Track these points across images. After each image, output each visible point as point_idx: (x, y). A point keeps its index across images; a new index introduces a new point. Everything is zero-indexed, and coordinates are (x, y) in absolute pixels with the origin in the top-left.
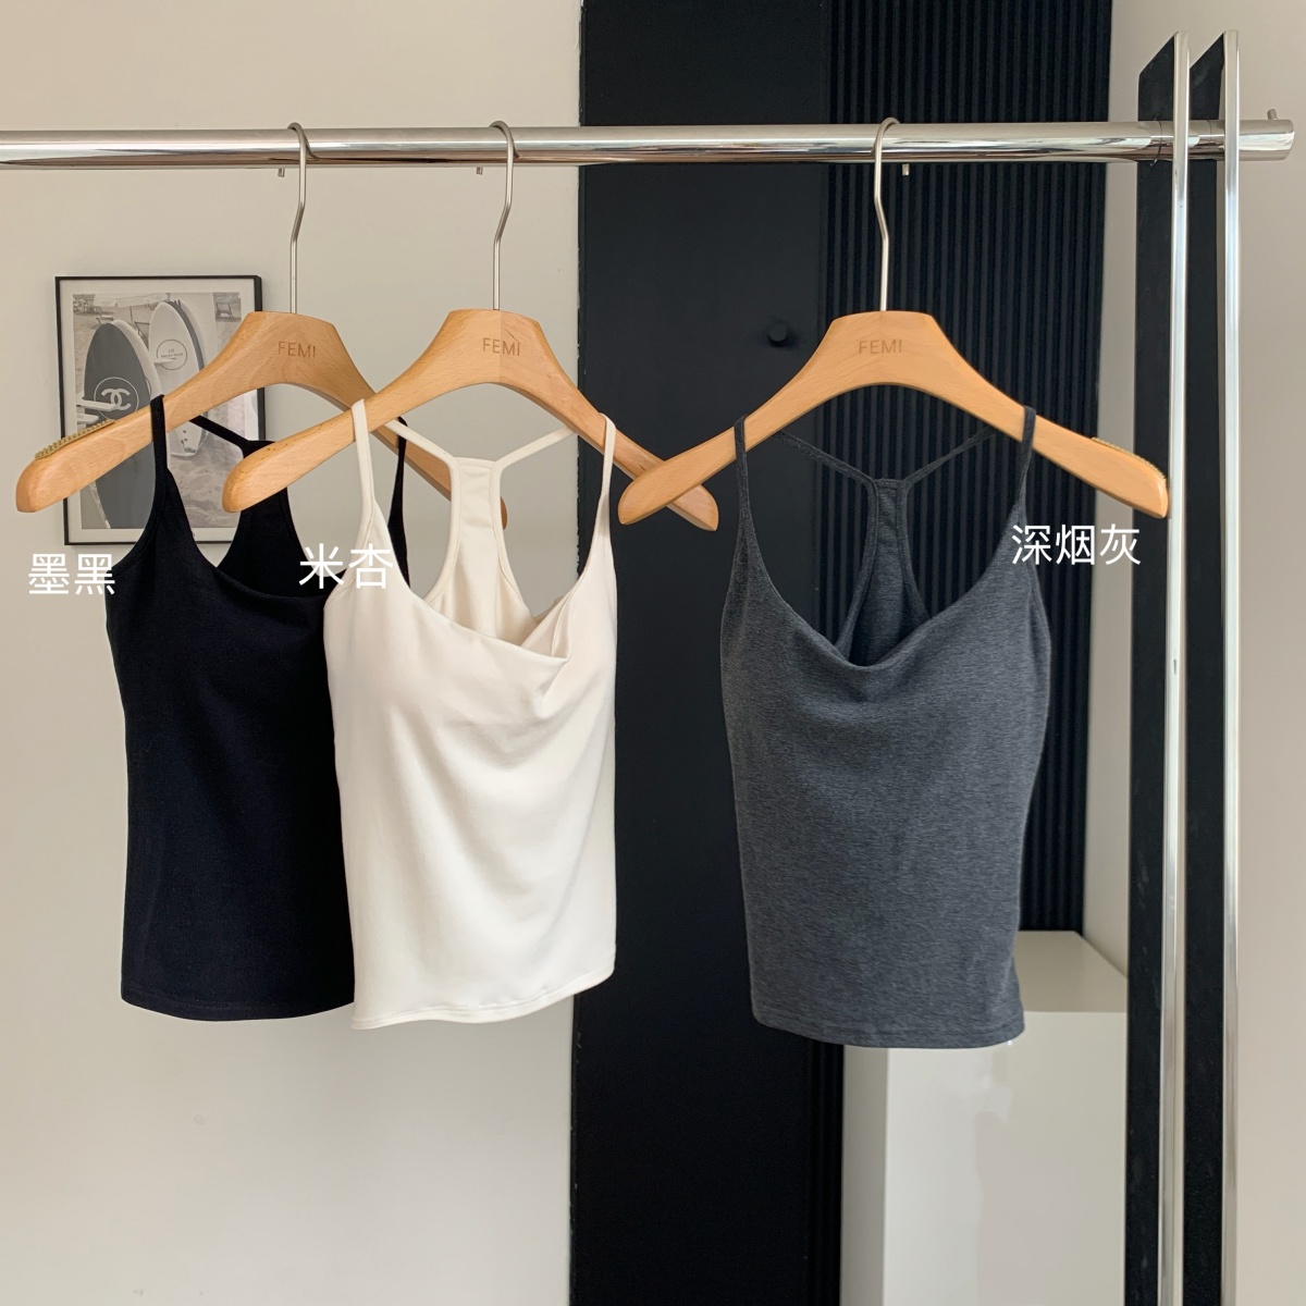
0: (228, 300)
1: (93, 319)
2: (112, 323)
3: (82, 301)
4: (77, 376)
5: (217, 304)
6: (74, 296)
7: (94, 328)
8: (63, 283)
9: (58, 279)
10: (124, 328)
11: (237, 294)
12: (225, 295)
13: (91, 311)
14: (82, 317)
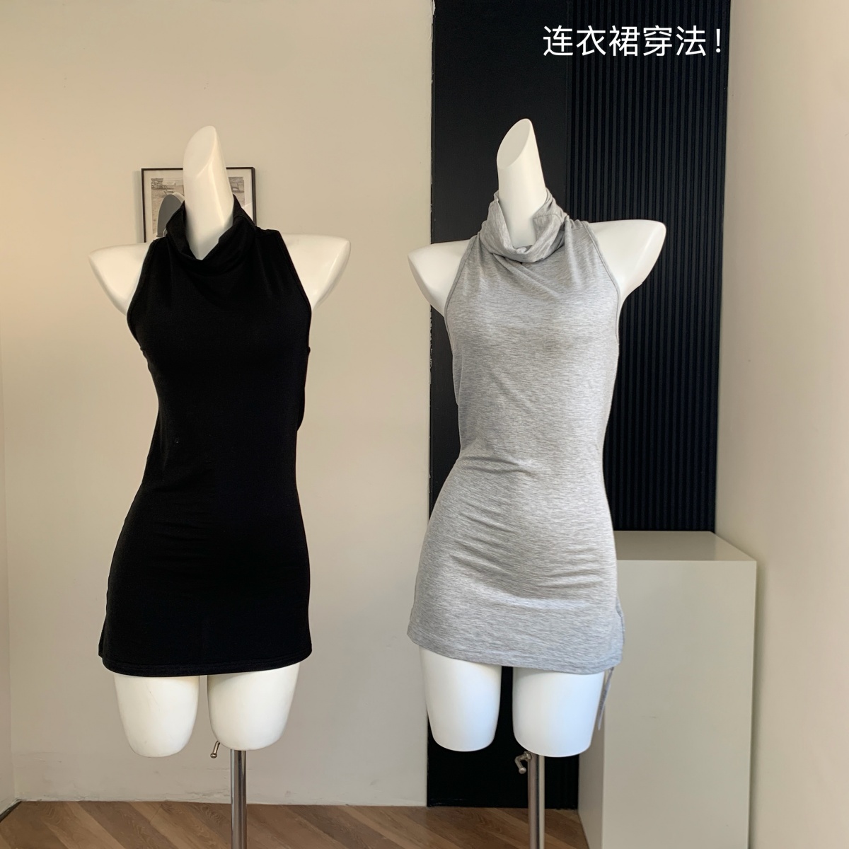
0: (237, 181)
1: (162, 192)
2: (173, 194)
3: (156, 182)
4: (154, 224)
5: (231, 183)
6: (152, 179)
7: (162, 197)
8: (145, 172)
9: (143, 170)
10: (179, 196)
11: (242, 178)
12: (235, 178)
13: (161, 188)
14: (156, 192)
